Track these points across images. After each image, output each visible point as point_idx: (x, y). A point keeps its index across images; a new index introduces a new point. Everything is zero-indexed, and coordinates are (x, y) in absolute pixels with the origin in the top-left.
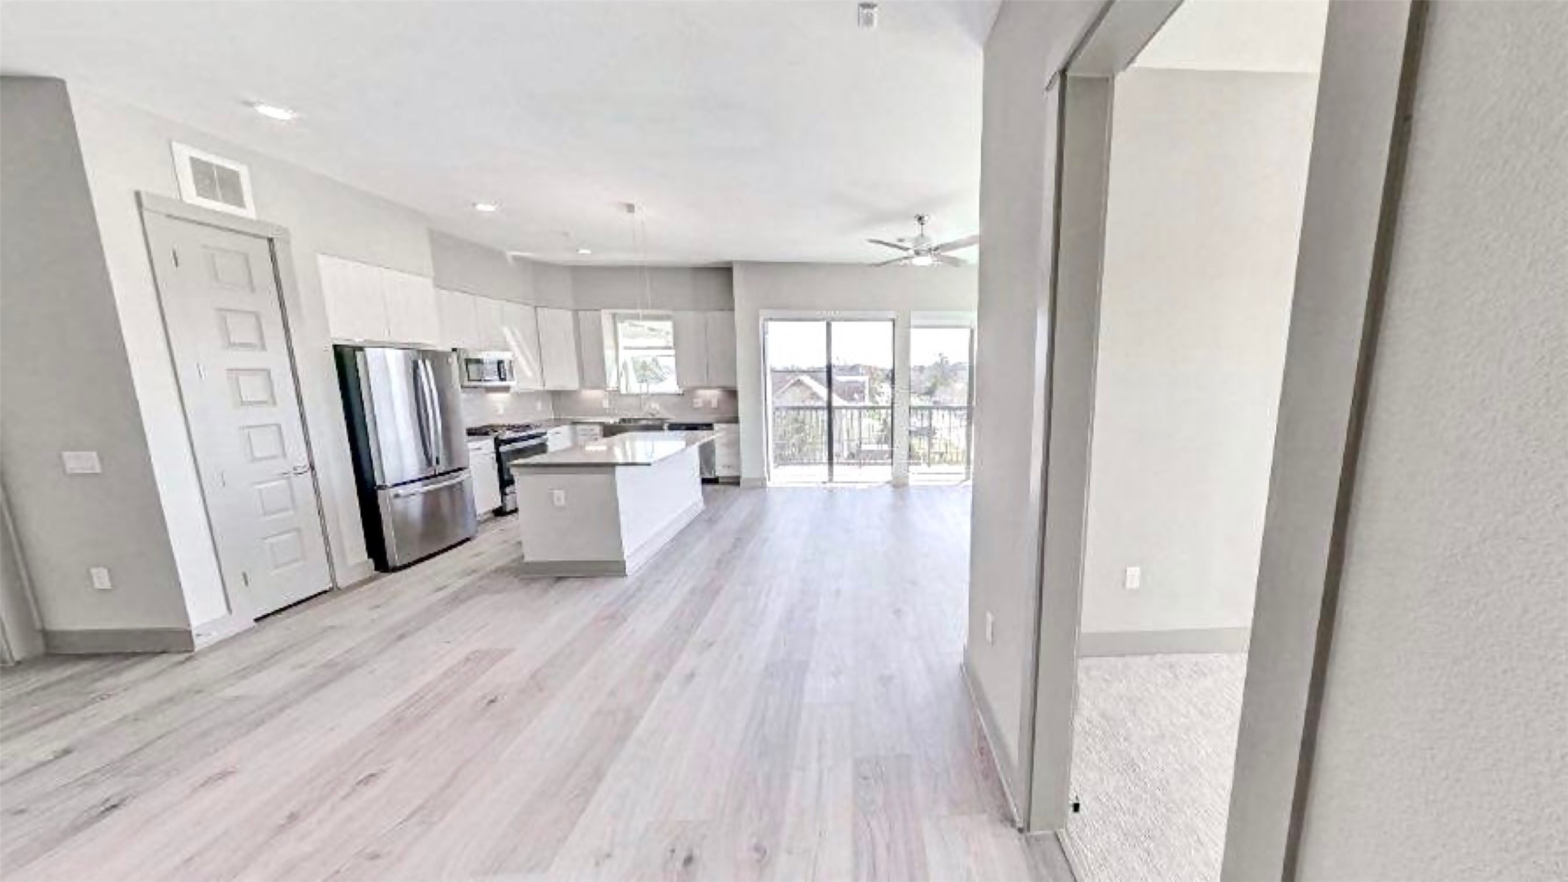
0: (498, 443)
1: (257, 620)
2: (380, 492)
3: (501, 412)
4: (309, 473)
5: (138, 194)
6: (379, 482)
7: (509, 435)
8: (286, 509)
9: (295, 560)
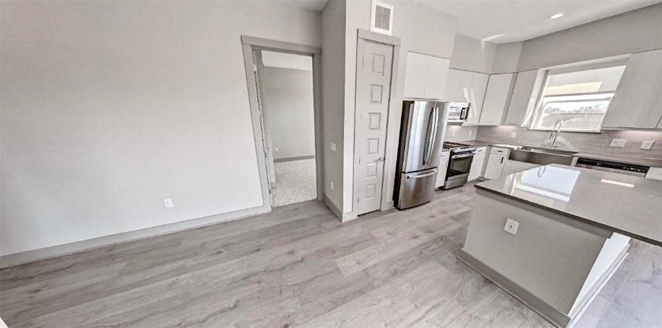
0: (452, 153)
1: (359, 216)
2: (403, 174)
3: (453, 135)
4: (383, 161)
5: (358, 30)
6: (403, 170)
7: (458, 150)
8: (374, 175)
9: (372, 196)
